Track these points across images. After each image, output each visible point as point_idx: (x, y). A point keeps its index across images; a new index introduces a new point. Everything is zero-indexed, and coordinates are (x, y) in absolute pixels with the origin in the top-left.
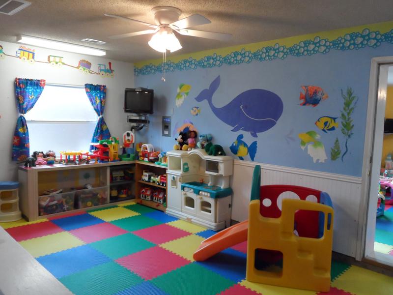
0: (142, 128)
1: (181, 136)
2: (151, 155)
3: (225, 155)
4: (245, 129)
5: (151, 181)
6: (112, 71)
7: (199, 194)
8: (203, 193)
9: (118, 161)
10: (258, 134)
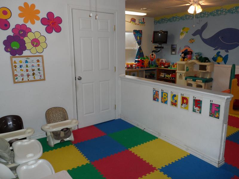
0: (159, 51)
1: (183, 54)
2: (166, 64)
3: (210, 62)
4: (222, 49)
5: (166, 77)
6: (144, 23)
7: (195, 81)
8: (198, 81)
9: (148, 67)
10: (229, 51)
